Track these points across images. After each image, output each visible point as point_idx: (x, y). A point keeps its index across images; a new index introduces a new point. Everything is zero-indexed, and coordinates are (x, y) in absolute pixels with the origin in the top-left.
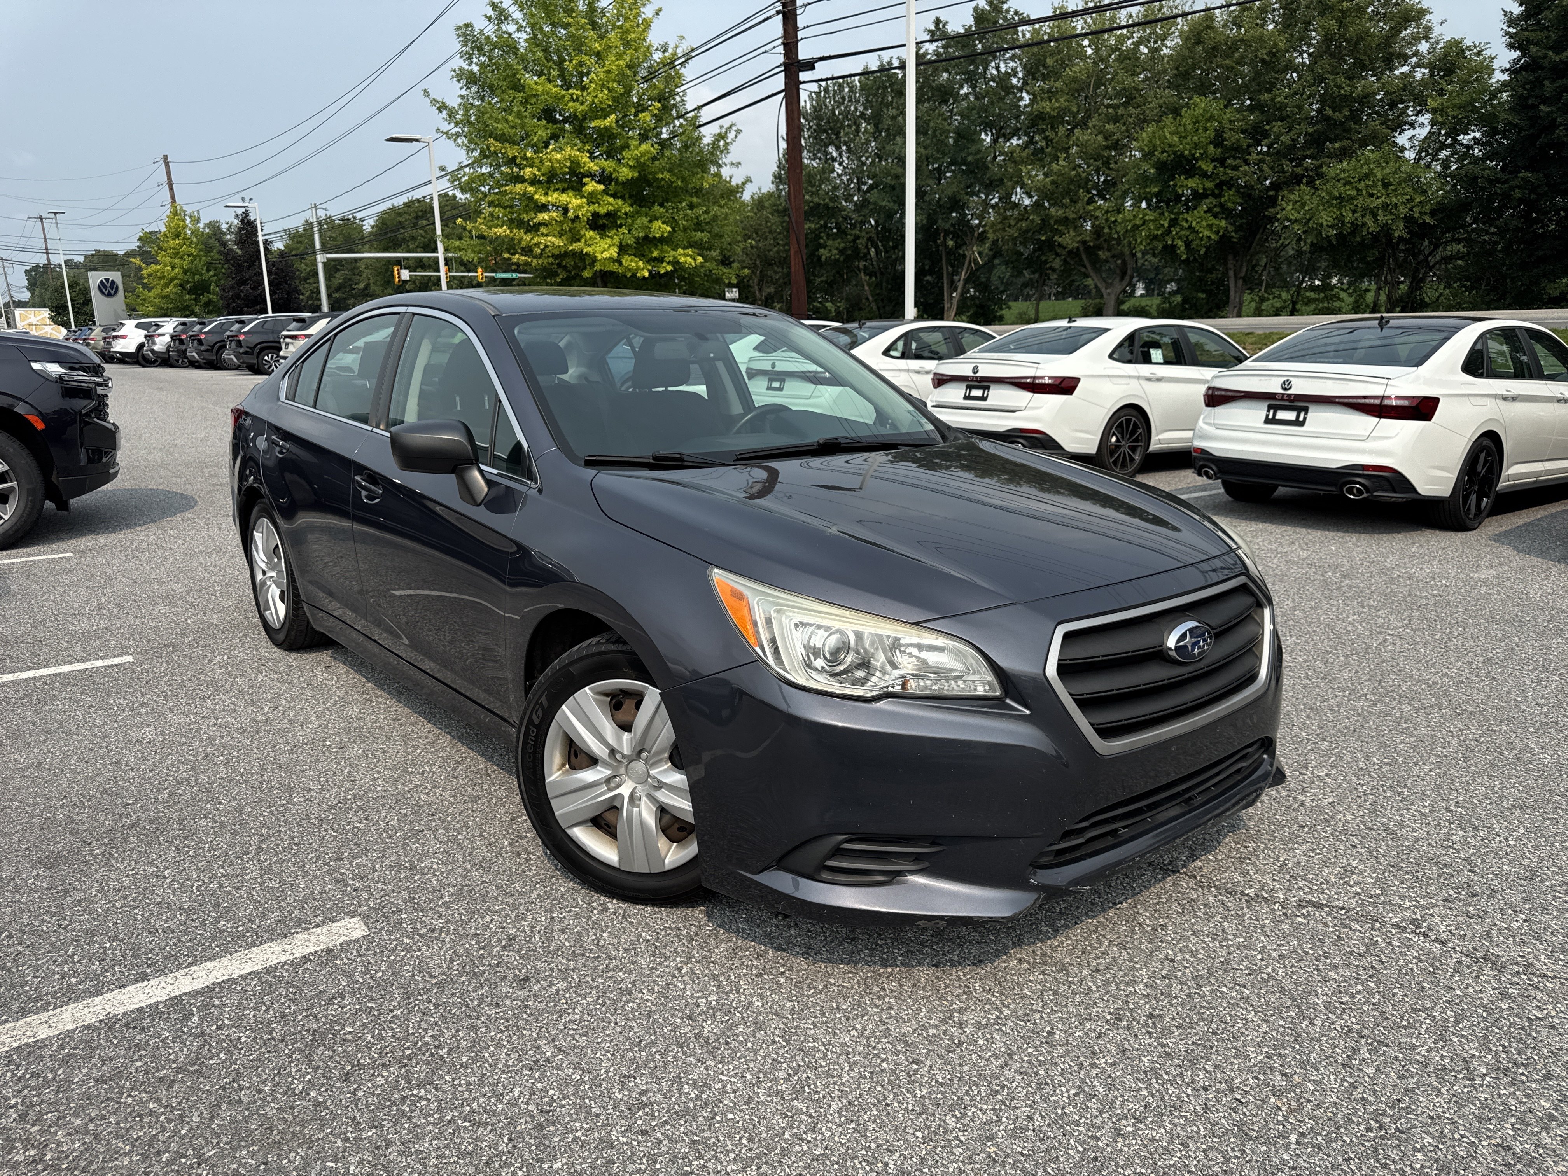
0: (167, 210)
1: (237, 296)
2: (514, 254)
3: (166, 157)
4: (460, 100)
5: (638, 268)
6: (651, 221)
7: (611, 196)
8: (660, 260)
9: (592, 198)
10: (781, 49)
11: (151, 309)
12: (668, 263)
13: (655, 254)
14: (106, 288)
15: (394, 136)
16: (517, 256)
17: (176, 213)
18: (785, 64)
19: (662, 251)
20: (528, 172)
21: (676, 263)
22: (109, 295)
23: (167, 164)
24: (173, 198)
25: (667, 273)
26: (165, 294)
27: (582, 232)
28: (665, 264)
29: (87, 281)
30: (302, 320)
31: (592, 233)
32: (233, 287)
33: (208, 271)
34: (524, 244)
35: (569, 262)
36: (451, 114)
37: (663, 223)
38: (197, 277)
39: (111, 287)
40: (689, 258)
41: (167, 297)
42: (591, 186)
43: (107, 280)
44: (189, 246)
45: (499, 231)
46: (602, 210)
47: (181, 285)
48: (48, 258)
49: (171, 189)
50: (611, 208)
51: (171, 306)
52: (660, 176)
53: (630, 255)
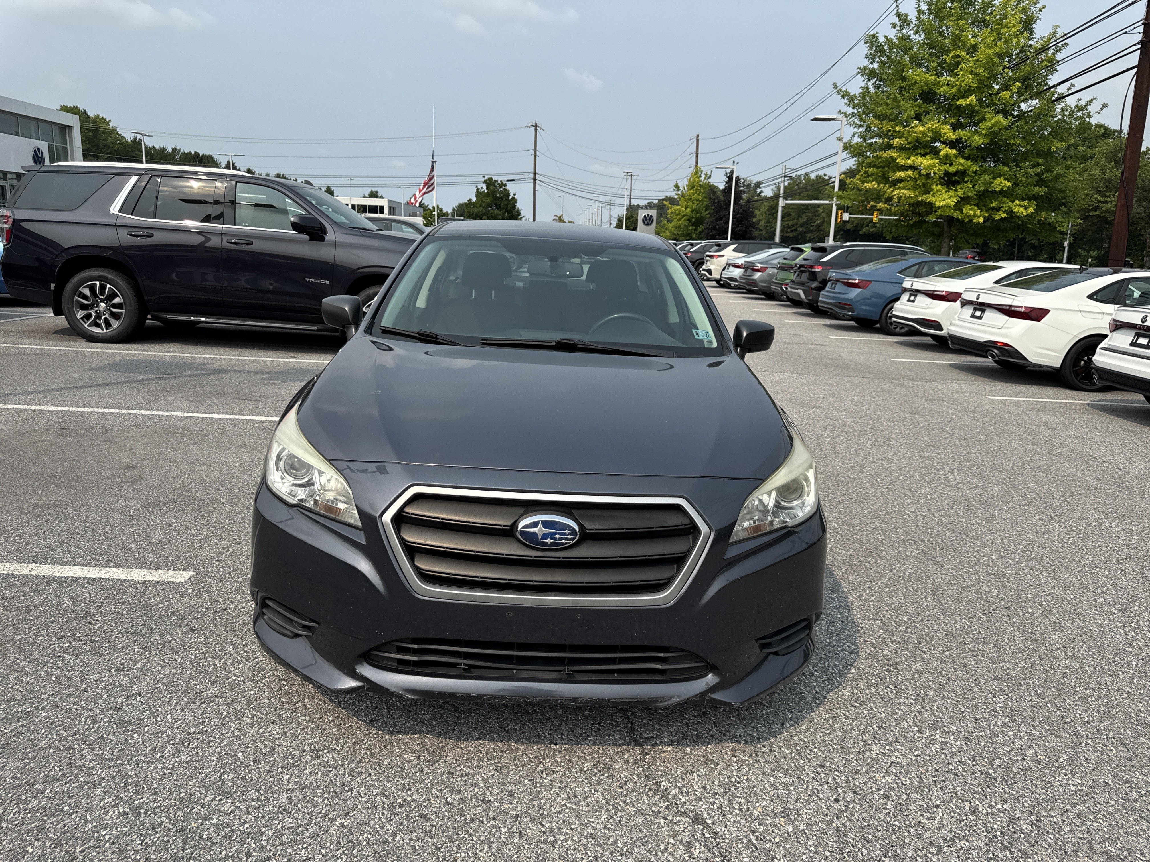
0: (692, 170)
1: (714, 228)
2: (879, 203)
3: (698, 136)
4: (860, 91)
5: (975, 216)
6: (994, 178)
7: (963, 158)
8: (998, 209)
9: (947, 160)
10: (1141, 29)
11: (668, 234)
12: (1004, 212)
13: (993, 205)
14: (646, 220)
15: (817, 117)
16: (880, 204)
17: (697, 173)
18: (1142, 42)
19: (1000, 202)
20: (896, 142)
21: (1010, 212)
22: (648, 225)
23: (698, 140)
24: (697, 163)
25: (1002, 219)
26: (678, 225)
27: (932, 187)
28: (1001, 213)
29: (637, 214)
30: (719, 245)
31: (939, 187)
32: (712, 222)
33: (706, 210)
34: (886, 195)
35: (922, 209)
36: (851, 99)
37: (1005, 179)
38: (698, 215)
39: (650, 220)
40: (1022, 209)
41: (679, 227)
42: (945, 150)
43: (648, 215)
44: (699, 195)
45: (869, 185)
46: (952, 169)
47: (688, 220)
48: (630, 201)
49: (697, 157)
50: (961, 168)
51: (680, 233)
52: (1012, 142)
53: (971, 205)
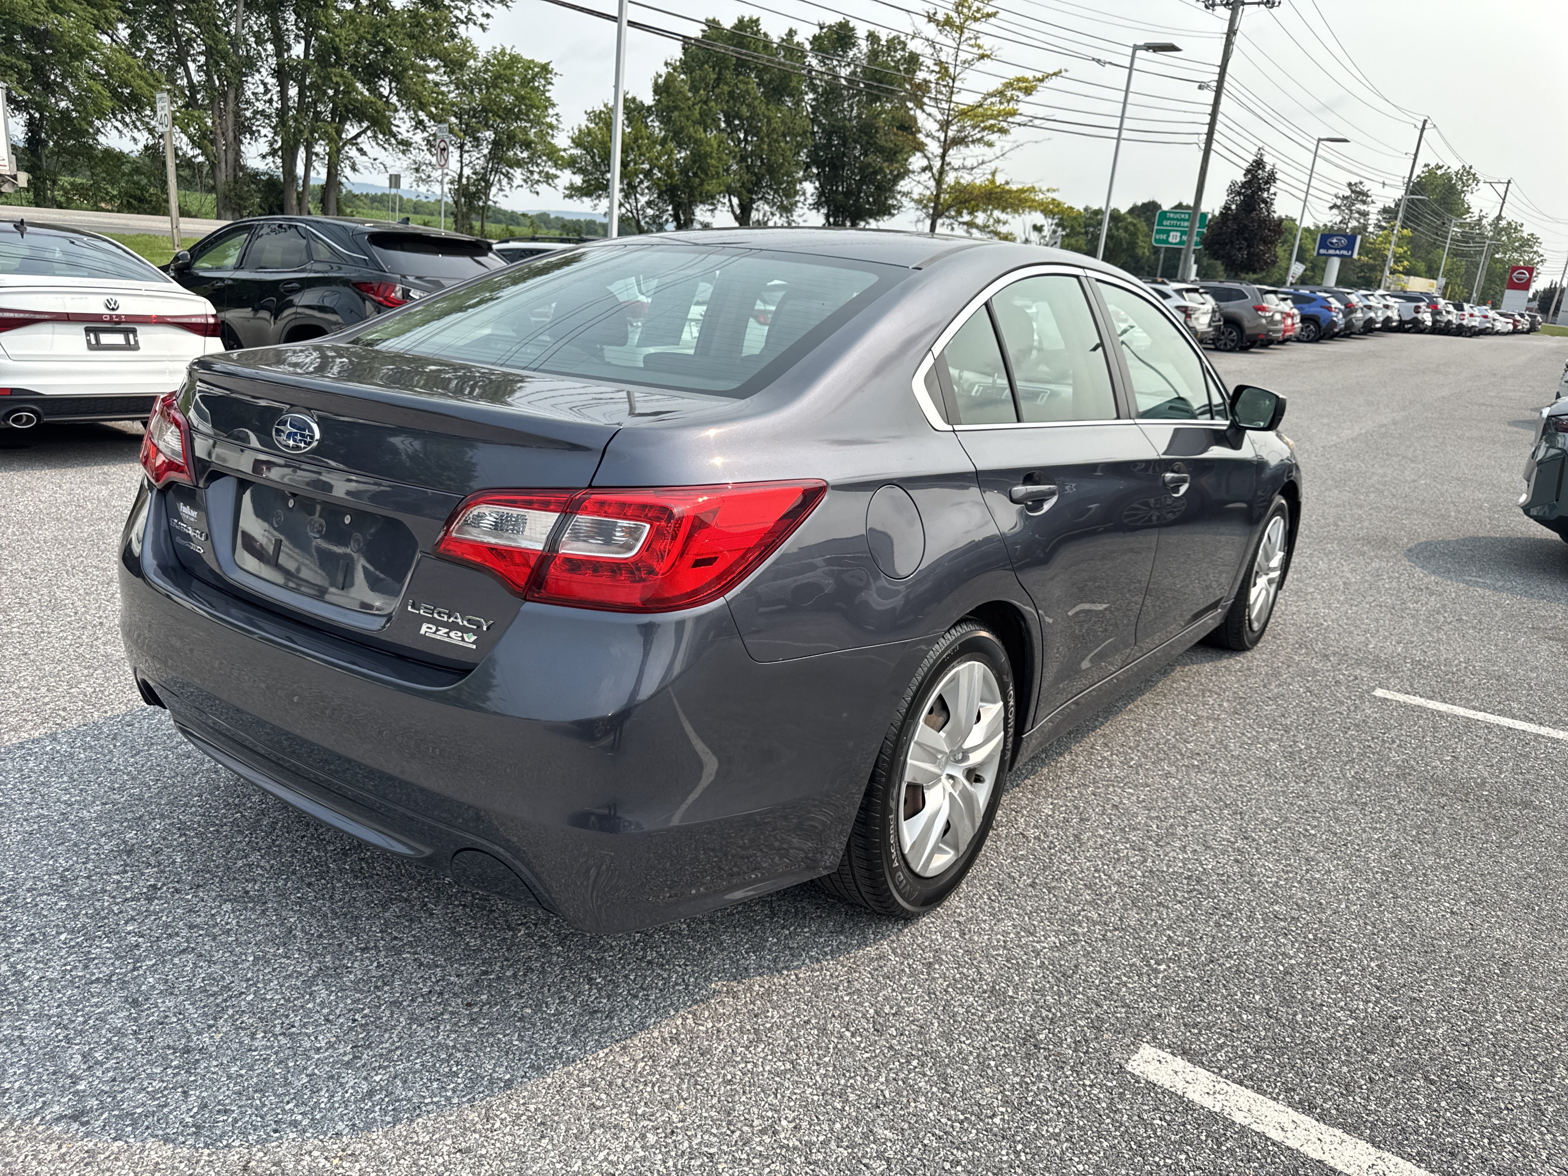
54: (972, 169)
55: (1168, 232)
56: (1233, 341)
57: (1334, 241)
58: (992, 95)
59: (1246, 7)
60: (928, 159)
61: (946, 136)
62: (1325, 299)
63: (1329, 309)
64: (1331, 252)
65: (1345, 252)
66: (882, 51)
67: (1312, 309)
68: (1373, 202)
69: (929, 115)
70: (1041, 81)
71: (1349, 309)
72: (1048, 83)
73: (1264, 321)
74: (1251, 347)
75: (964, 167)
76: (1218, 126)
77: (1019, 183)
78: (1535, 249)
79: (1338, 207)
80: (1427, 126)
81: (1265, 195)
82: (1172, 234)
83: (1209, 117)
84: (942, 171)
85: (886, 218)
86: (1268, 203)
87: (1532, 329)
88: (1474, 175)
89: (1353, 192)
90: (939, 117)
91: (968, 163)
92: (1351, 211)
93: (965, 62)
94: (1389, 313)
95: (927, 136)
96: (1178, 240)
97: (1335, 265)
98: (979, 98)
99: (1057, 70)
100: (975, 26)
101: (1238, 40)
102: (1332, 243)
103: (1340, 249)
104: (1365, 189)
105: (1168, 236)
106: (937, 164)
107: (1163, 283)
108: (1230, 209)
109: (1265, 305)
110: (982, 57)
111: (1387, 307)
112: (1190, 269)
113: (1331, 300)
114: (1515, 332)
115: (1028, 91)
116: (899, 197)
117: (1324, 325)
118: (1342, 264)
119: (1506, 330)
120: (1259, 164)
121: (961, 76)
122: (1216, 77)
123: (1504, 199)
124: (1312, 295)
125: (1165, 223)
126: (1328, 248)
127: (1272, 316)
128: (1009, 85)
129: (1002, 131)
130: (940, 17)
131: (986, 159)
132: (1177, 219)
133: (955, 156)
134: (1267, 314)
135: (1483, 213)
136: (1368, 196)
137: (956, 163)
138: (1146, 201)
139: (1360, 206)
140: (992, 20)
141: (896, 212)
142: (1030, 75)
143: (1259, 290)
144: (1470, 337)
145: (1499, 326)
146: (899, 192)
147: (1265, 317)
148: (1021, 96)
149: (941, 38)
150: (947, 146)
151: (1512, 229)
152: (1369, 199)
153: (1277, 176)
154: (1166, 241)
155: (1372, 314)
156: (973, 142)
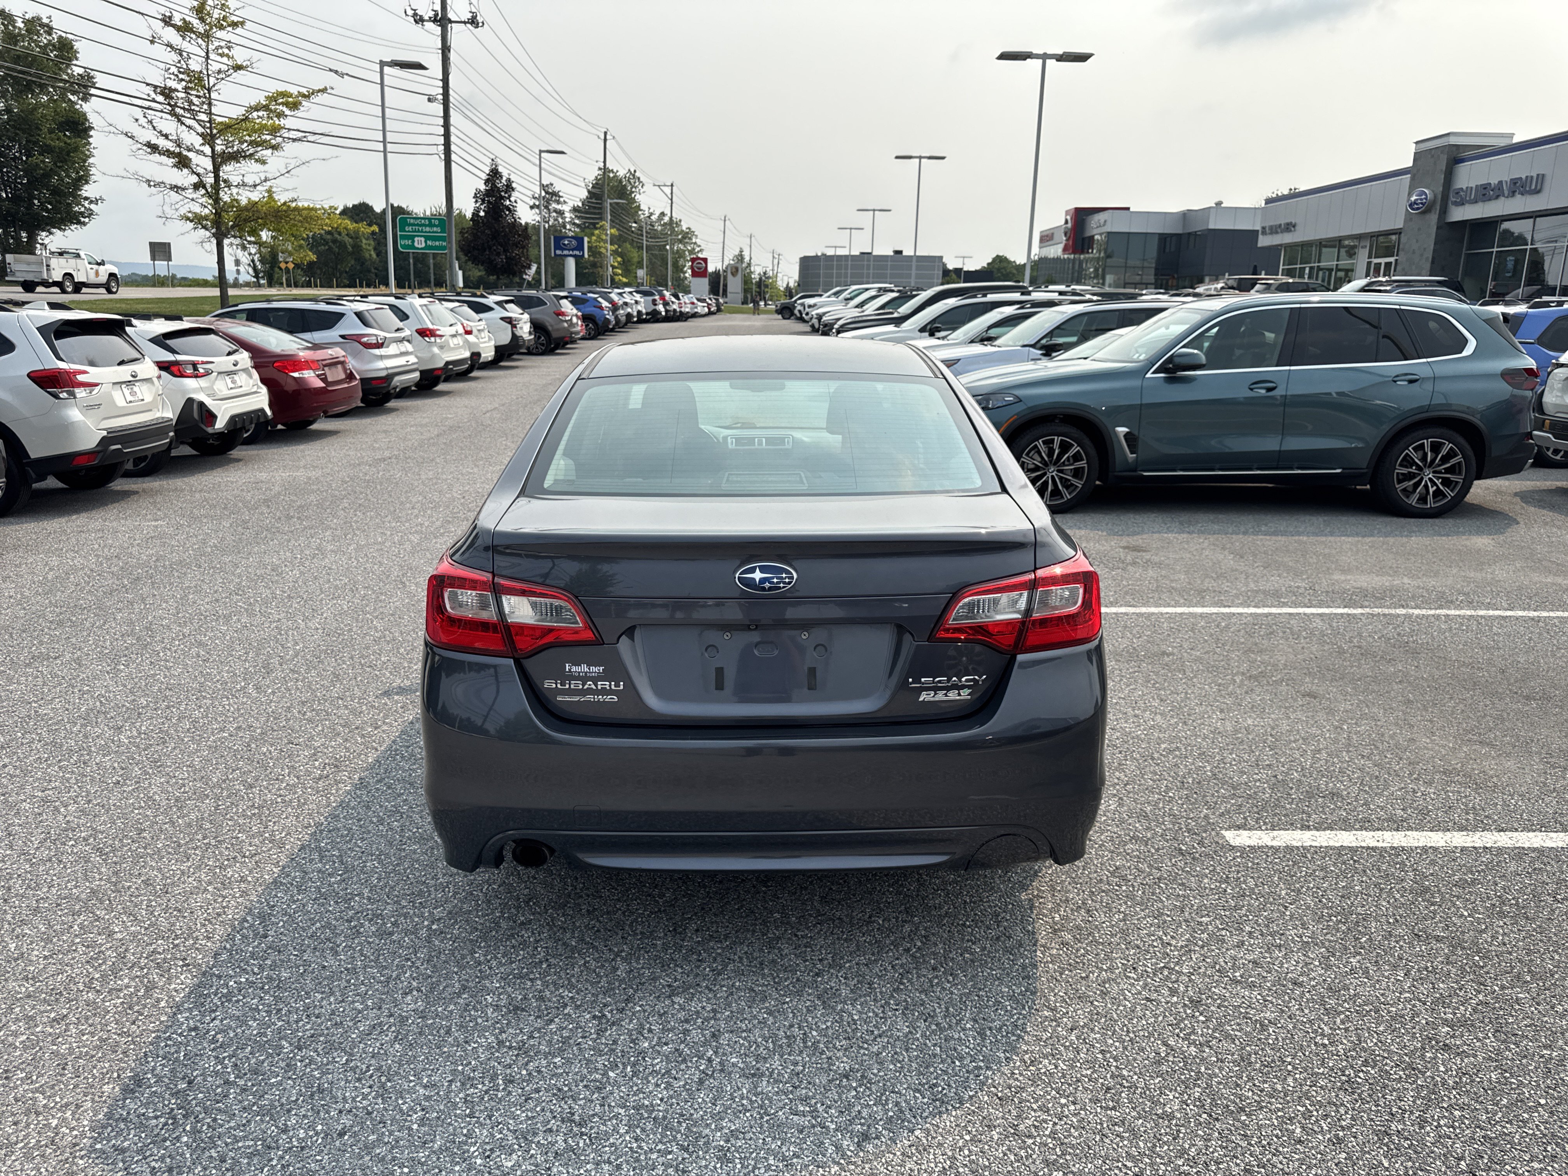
54: (255, 186)
55: (412, 238)
56: (543, 345)
57: (566, 242)
58: (257, 108)
59: (453, 25)
60: (198, 175)
61: (213, 151)
62: (595, 299)
63: (601, 308)
64: (566, 252)
65: (577, 253)
66: (20, 34)
67: (590, 310)
68: (565, 202)
69: (189, 127)
70: (307, 97)
71: (615, 307)
72: (315, 99)
73: (566, 325)
74: (557, 348)
75: (244, 185)
76: (453, 138)
77: (306, 200)
78: (694, 241)
79: (538, 207)
80: (608, 137)
81: (508, 203)
82: (416, 239)
83: (442, 129)
84: (216, 186)
85: (73, 227)
86: (511, 210)
87: (719, 310)
88: (639, 178)
89: (547, 193)
90: (200, 130)
91: (249, 180)
92: (549, 210)
93: (219, 72)
94: (639, 308)
95: (189, 150)
96: (423, 245)
97: (571, 265)
98: (241, 111)
99: (321, 87)
100: (220, 34)
101: (452, 56)
102: (564, 244)
103: (573, 250)
104: (556, 190)
105: (413, 242)
106: (210, 180)
107: (482, 296)
108: (478, 216)
109: (563, 310)
110: (238, 68)
111: (637, 302)
112: (456, 275)
113: (600, 299)
114: (710, 313)
115: (295, 106)
116: (86, 204)
117: (600, 323)
118: (577, 264)
119: (703, 313)
120: (494, 174)
121: (216, 88)
122: (441, 91)
123: (671, 200)
124: (584, 296)
125: (407, 229)
126: (562, 249)
127: (571, 319)
128: (273, 98)
129: (275, 147)
130: (177, 20)
131: (270, 176)
132: (418, 225)
133: (229, 171)
134: (568, 318)
135: (651, 211)
136: (560, 197)
137: (235, 179)
138: (356, 203)
139: (554, 205)
140: (239, 30)
141: (87, 220)
142: (294, 90)
143: (555, 296)
144: (685, 321)
145: (699, 310)
146: (86, 199)
147: (566, 321)
148: (287, 112)
149: (185, 46)
150: (219, 160)
151: (672, 224)
152: (562, 199)
153: (514, 185)
154: (413, 247)
155: (629, 310)
156: (245, 157)
